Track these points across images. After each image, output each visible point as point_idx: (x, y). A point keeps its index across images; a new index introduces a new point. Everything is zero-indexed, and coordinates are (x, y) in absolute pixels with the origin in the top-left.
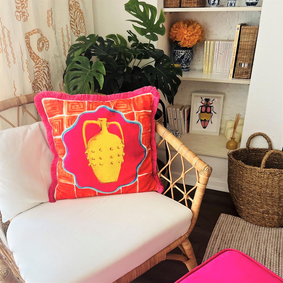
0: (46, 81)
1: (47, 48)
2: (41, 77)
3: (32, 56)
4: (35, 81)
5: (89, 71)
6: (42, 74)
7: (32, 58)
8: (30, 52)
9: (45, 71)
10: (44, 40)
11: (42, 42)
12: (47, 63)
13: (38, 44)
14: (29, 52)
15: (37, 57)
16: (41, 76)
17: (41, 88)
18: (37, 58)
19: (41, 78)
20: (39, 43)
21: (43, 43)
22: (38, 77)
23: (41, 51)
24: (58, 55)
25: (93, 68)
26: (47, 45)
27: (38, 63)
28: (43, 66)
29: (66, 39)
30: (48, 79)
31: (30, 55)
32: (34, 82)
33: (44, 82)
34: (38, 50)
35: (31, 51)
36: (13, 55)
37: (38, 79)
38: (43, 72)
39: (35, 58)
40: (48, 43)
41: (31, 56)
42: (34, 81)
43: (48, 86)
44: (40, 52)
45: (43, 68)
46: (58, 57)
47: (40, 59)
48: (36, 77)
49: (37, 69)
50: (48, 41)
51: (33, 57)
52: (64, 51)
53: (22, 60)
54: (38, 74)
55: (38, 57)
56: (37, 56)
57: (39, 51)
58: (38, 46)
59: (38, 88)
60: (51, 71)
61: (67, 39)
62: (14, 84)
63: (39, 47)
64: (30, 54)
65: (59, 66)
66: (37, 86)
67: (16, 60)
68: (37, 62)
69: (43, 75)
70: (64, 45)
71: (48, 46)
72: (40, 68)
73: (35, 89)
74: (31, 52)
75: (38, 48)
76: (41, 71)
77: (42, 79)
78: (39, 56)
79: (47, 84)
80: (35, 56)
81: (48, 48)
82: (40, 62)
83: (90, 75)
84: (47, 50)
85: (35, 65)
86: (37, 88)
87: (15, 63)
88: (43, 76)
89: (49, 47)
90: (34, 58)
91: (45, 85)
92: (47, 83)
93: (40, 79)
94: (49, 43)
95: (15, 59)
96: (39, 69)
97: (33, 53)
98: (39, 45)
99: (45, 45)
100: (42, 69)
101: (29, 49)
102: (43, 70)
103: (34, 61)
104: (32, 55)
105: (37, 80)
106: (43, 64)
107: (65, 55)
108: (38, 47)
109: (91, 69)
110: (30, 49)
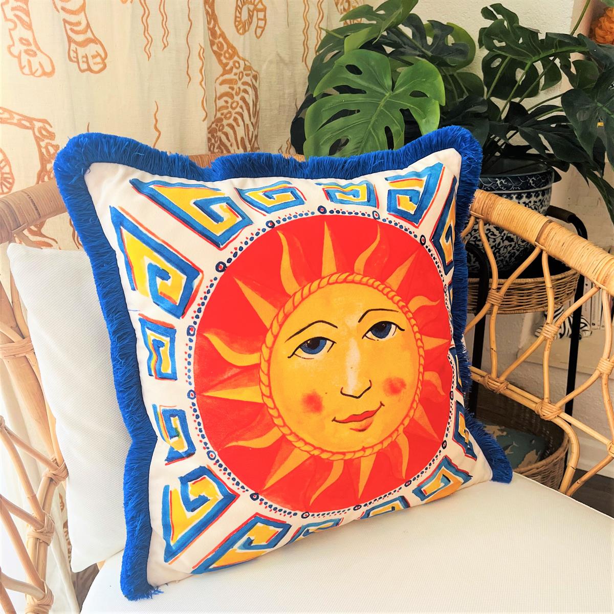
0: (246, 127)
1: (259, 31)
2: (234, 115)
3: (216, 45)
4: (217, 125)
5: (387, 95)
6: (238, 104)
7: (215, 52)
8: (211, 32)
9: (246, 96)
10: (254, 4)
11: (249, 10)
12: (255, 77)
13: (238, 8)
14: (209, 29)
15: (230, 51)
16: (233, 112)
17: (230, 148)
18: (229, 53)
19: (233, 118)
20: (241, 6)
21: (251, 13)
22: (225, 111)
23: (243, 33)
24: (287, 59)
25: (401, 86)
26: (261, 20)
27: (231, 69)
28: (242, 81)
29: (313, 13)
30: (252, 123)
31: (210, 39)
32: (214, 126)
33: (241, 132)
34: (236, 27)
35: (214, 27)
36: (163, 20)
37: (225, 118)
38: (241, 99)
39: (222, 53)
40: (263, 13)
41: (212, 44)
42: (213, 123)
43: (250, 144)
44: (240, 34)
45: (242, 87)
46: (286, 64)
47: (239, 57)
48: (219, 110)
49: (225, 88)
50: (264, 10)
51: (218, 47)
52: (303, 48)
53: (187, 42)
54: (226, 102)
55: (233, 48)
56: (230, 46)
57: (238, 32)
58: (238, 15)
59: (223, 148)
60: (262, 104)
61: (318, 14)
62: (155, 115)
63: (240, 18)
64: (211, 35)
65: (284, 94)
66: (221, 140)
67: (171, 39)
68: (227, 64)
69: (241, 107)
70: (306, 32)
71: (263, 25)
72: (235, 87)
73: (212, 146)
74: (213, 32)
75: (236, 21)
76: (237, 94)
77: (235, 120)
78: (235, 48)
79: (249, 137)
80: (225, 46)
81: (261, 29)
82: (237, 65)
83: (389, 105)
84: (258, 38)
85: (222, 75)
86: (219, 147)
87: (165, 47)
88: (240, 110)
89: (266, 28)
90: (221, 50)
91: (242, 139)
92: (248, 135)
93: (231, 121)
94: (267, 15)
95: (166, 33)
96: (232, 89)
97: (220, 35)
98: (240, 13)
99: (255, 19)
100: (239, 88)
101: (211, 19)
102: (242, 94)
103: (220, 61)
104: (216, 41)
105: (220, 120)
106: (245, 73)
107: (306, 64)
108: (238, 19)
109: (392, 91)
110: (213, 22)
